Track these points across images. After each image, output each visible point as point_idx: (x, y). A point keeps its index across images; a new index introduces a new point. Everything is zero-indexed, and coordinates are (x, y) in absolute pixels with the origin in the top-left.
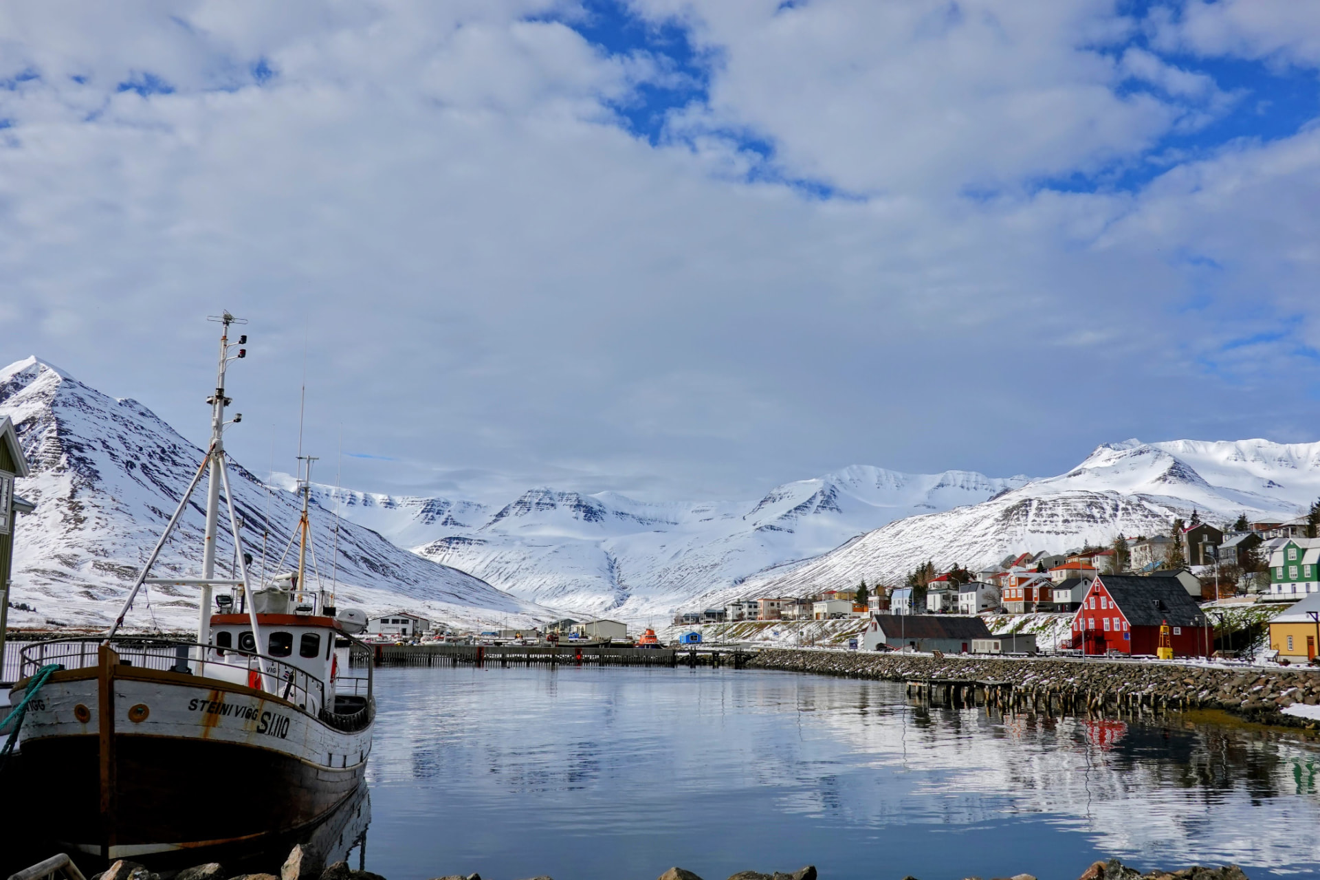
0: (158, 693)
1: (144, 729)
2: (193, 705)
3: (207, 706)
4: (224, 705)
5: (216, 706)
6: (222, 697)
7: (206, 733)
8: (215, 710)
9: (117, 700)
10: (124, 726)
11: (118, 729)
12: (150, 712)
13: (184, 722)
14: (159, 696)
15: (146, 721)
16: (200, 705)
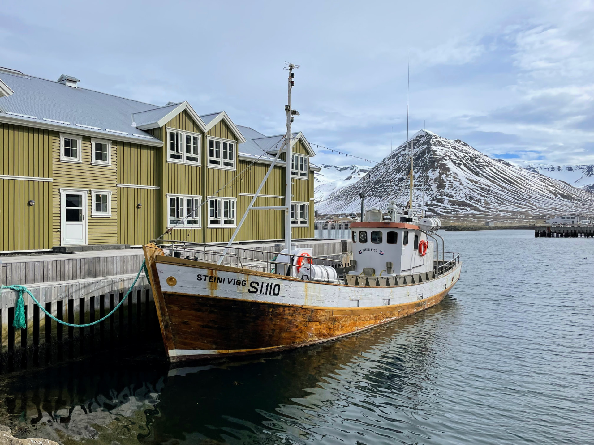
0: (179, 270)
1: (176, 289)
2: (199, 277)
3: (208, 278)
4: (219, 278)
5: (214, 278)
6: (215, 273)
7: (212, 293)
8: (213, 280)
9: (159, 274)
10: (166, 288)
11: (164, 289)
12: (177, 281)
13: (197, 287)
14: (180, 272)
15: (176, 285)
16: (203, 278)
